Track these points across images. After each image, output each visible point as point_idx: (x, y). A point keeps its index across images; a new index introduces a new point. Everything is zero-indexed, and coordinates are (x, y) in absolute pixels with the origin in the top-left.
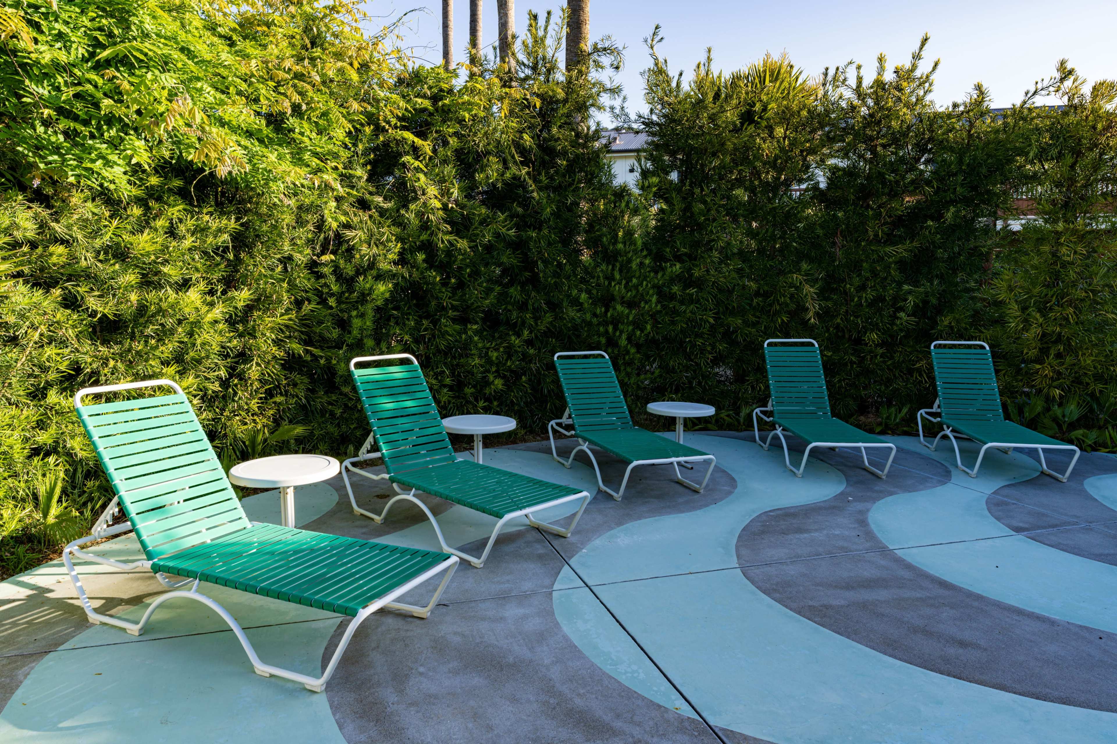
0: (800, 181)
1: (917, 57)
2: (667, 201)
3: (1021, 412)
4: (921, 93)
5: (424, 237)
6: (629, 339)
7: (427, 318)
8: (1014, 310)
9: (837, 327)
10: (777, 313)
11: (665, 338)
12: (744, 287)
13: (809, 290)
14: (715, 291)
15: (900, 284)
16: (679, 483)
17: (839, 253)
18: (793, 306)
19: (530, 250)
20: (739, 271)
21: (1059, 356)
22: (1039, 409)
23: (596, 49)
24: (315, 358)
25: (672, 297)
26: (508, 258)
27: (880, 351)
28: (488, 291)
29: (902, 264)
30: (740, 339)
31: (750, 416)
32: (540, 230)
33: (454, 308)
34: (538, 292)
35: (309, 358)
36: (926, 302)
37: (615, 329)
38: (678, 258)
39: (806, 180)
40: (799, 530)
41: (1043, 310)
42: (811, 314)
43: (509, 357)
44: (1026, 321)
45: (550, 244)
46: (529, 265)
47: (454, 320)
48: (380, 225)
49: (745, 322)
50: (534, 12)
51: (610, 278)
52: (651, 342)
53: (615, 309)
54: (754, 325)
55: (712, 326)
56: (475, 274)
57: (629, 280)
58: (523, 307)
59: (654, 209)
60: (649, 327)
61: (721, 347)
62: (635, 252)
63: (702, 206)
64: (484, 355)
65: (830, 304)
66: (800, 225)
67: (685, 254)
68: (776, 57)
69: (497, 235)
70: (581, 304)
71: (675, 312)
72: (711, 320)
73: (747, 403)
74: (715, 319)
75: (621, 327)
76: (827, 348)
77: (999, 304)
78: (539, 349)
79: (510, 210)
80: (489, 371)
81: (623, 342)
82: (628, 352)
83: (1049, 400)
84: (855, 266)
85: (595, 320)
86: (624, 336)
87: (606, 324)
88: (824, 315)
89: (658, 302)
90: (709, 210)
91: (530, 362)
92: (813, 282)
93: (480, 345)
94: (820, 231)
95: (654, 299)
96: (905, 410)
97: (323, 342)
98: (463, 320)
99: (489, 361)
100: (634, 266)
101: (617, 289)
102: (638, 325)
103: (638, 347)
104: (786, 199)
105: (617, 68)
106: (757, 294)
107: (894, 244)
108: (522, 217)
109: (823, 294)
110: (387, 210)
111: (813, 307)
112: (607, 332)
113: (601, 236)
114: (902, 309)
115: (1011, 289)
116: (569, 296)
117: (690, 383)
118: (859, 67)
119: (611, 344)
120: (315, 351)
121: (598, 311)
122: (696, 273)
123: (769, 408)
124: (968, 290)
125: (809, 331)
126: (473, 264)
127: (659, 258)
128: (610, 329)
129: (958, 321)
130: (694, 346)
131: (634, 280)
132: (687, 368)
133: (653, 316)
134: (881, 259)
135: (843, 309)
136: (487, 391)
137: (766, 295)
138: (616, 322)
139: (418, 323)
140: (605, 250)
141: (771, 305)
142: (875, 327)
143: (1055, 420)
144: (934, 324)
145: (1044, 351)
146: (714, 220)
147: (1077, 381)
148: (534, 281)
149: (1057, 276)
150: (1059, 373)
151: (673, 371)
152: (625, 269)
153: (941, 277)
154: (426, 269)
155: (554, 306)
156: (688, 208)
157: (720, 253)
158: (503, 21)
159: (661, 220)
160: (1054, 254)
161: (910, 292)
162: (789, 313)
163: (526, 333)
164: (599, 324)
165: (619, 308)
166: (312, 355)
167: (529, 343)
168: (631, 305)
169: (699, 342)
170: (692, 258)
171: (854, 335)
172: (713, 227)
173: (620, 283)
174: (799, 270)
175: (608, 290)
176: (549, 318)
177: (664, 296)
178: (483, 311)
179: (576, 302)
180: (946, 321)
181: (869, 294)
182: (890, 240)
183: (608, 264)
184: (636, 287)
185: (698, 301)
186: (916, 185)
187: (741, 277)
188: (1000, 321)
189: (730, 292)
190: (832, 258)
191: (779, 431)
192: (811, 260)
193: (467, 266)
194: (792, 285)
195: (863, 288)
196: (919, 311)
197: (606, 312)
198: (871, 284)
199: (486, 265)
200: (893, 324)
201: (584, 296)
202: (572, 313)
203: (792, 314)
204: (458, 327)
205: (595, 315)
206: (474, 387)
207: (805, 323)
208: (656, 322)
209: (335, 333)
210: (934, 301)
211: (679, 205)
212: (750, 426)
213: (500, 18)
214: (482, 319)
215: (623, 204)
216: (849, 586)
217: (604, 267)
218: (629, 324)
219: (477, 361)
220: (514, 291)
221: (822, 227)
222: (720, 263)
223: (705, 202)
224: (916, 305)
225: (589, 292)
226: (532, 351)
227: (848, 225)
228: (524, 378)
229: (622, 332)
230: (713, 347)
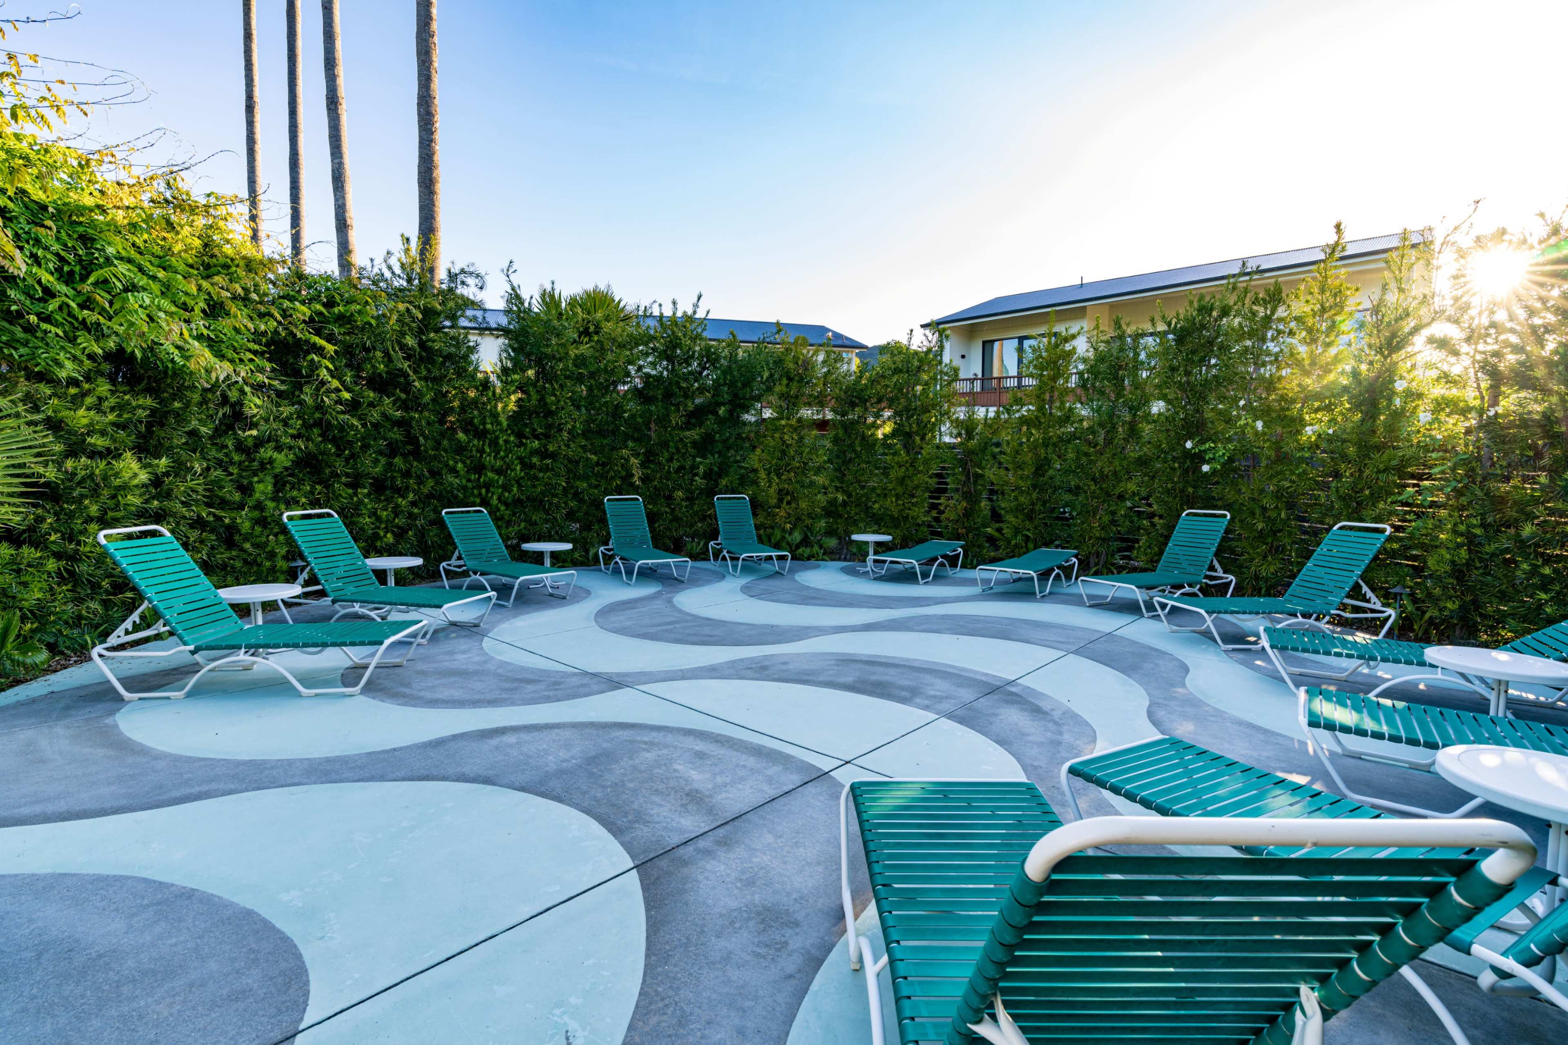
0: (624, 383)
1: (696, 306)
2: (523, 392)
3: (770, 540)
4: (700, 330)
5: (317, 415)
6: (499, 499)
7: (319, 483)
8: (763, 474)
9: (655, 487)
10: (612, 478)
11: (528, 498)
12: (588, 459)
13: (634, 461)
14: (566, 462)
15: (694, 457)
16: (551, 595)
17: (653, 435)
18: (623, 473)
19: (412, 427)
20: (583, 447)
21: (789, 503)
22: (779, 537)
23: (463, 271)
24: (218, 518)
25: (532, 466)
26: (396, 435)
27: (684, 504)
28: (376, 462)
29: (694, 443)
30: (586, 498)
31: (596, 555)
32: (421, 412)
33: (347, 475)
34: (419, 462)
35: (211, 519)
36: (711, 470)
37: (488, 491)
38: (537, 437)
39: (628, 383)
40: (633, 608)
41: (779, 476)
42: (636, 478)
43: (397, 515)
44: (769, 481)
45: (429, 424)
46: (412, 440)
47: (347, 485)
48: (278, 405)
49: (590, 486)
50: (406, 235)
51: (482, 451)
52: (518, 502)
53: (486, 475)
54: (596, 487)
55: (564, 488)
56: (365, 447)
57: (498, 453)
58: (407, 474)
59: (513, 398)
60: (515, 489)
61: (573, 504)
62: (501, 430)
63: (553, 398)
64: (373, 514)
65: (649, 472)
66: (626, 415)
67: (542, 434)
68: (602, 287)
69: (384, 415)
70: (457, 472)
71: (535, 478)
72: (564, 484)
73: (593, 546)
74: (567, 483)
75: (492, 489)
76: (649, 503)
77: (755, 471)
78: (423, 509)
79: (394, 395)
80: (379, 528)
81: (495, 501)
82: (499, 510)
83: (784, 530)
84: (665, 445)
85: (470, 485)
86: (495, 497)
87: (479, 487)
88: (645, 479)
89: (521, 470)
90: (559, 401)
91: (416, 519)
92: (636, 455)
93: (369, 506)
94: (639, 420)
95: (518, 468)
96: (702, 544)
97: (224, 504)
98: (354, 485)
99: (379, 519)
100: (501, 442)
101: (488, 460)
102: (506, 488)
103: (507, 505)
104: (614, 395)
105: (481, 288)
106: (597, 464)
107: (688, 429)
108: (404, 402)
109: (643, 465)
110: (283, 392)
111: (637, 473)
112: (480, 494)
113: (472, 418)
114: (697, 474)
115: (760, 461)
116: (447, 465)
117: (549, 532)
118: (660, 305)
119: (485, 503)
120: (217, 512)
121: (473, 477)
122: (551, 448)
123: (610, 546)
124: (737, 462)
125: (635, 490)
126: (363, 439)
127: (520, 435)
128: (483, 491)
129: (731, 482)
130: (551, 504)
131: (502, 454)
132: (547, 521)
133: (517, 482)
134: (681, 440)
135: (658, 475)
136: (378, 544)
137: (604, 465)
138: (488, 486)
139: (313, 487)
140: (477, 429)
141: (608, 472)
142: (680, 487)
143: (788, 544)
144: (717, 485)
145: (781, 500)
146: (563, 408)
147: (799, 519)
148: (416, 453)
149: (783, 452)
150: (789, 514)
151: (536, 524)
152: (494, 443)
153: (719, 453)
154: (321, 442)
155: (434, 474)
156: (542, 399)
157: (569, 433)
158: (340, 202)
159: (520, 406)
160: (781, 439)
161: (701, 463)
162: (621, 478)
163: (411, 495)
164: (474, 488)
165: (490, 474)
166: (214, 515)
167: (413, 504)
168: (499, 472)
169: (555, 500)
170: (547, 436)
171: (667, 493)
172: (562, 414)
173: (489, 455)
174: (626, 447)
175: (480, 461)
176: (431, 483)
177: (526, 466)
178: (373, 478)
179: (454, 471)
180: (724, 482)
181: (675, 464)
182: (688, 426)
183: (479, 440)
184: (503, 458)
185: (553, 470)
186: (702, 390)
187: (585, 452)
188: (755, 483)
189: (577, 462)
190: (649, 438)
191: (617, 559)
192: (635, 440)
193: (358, 440)
194: (622, 458)
195: (670, 460)
196: (708, 475)
197: (480, 477)
198: (676, 457)
199: (375, 439)
200: (691, 484)
201: (460, 466)
202: (450, 478)
203: (623, 479)
204: (350, 491)
205: (469, 480)
206: (366, 541)
207: (632, 485)
208: (520, 486)
209: (237, 497)
210: (716, 469)
211: (535, 397)
212: (596, 561)
213: (336, 200)
214: (371, 484)
215: (490, 394)
216: (659, 625)
217: (476, 442)
218: (498, 487)
219: (367, 520)
220: (398, 461)
221: (641, 417)
222: (569, 440)
223: (555, 395)
224: (705, 472)
225: (464, 462)
226: (416, 511)
227: (658, 416)
228: (410, 533)
229: (493, 494)
230: (566, 503)
